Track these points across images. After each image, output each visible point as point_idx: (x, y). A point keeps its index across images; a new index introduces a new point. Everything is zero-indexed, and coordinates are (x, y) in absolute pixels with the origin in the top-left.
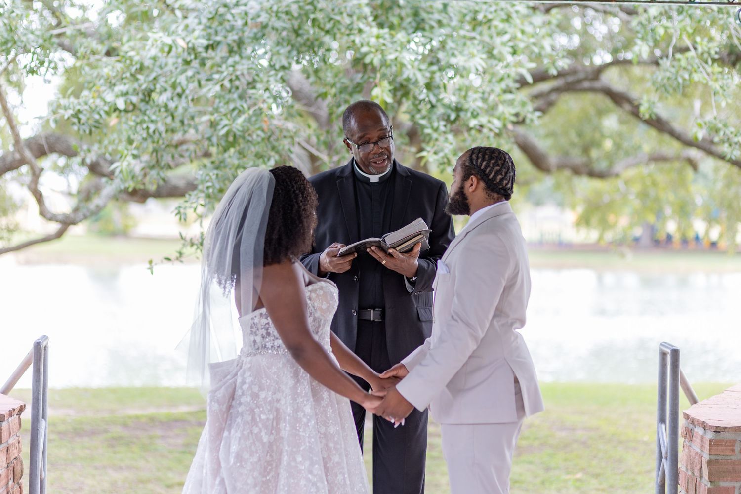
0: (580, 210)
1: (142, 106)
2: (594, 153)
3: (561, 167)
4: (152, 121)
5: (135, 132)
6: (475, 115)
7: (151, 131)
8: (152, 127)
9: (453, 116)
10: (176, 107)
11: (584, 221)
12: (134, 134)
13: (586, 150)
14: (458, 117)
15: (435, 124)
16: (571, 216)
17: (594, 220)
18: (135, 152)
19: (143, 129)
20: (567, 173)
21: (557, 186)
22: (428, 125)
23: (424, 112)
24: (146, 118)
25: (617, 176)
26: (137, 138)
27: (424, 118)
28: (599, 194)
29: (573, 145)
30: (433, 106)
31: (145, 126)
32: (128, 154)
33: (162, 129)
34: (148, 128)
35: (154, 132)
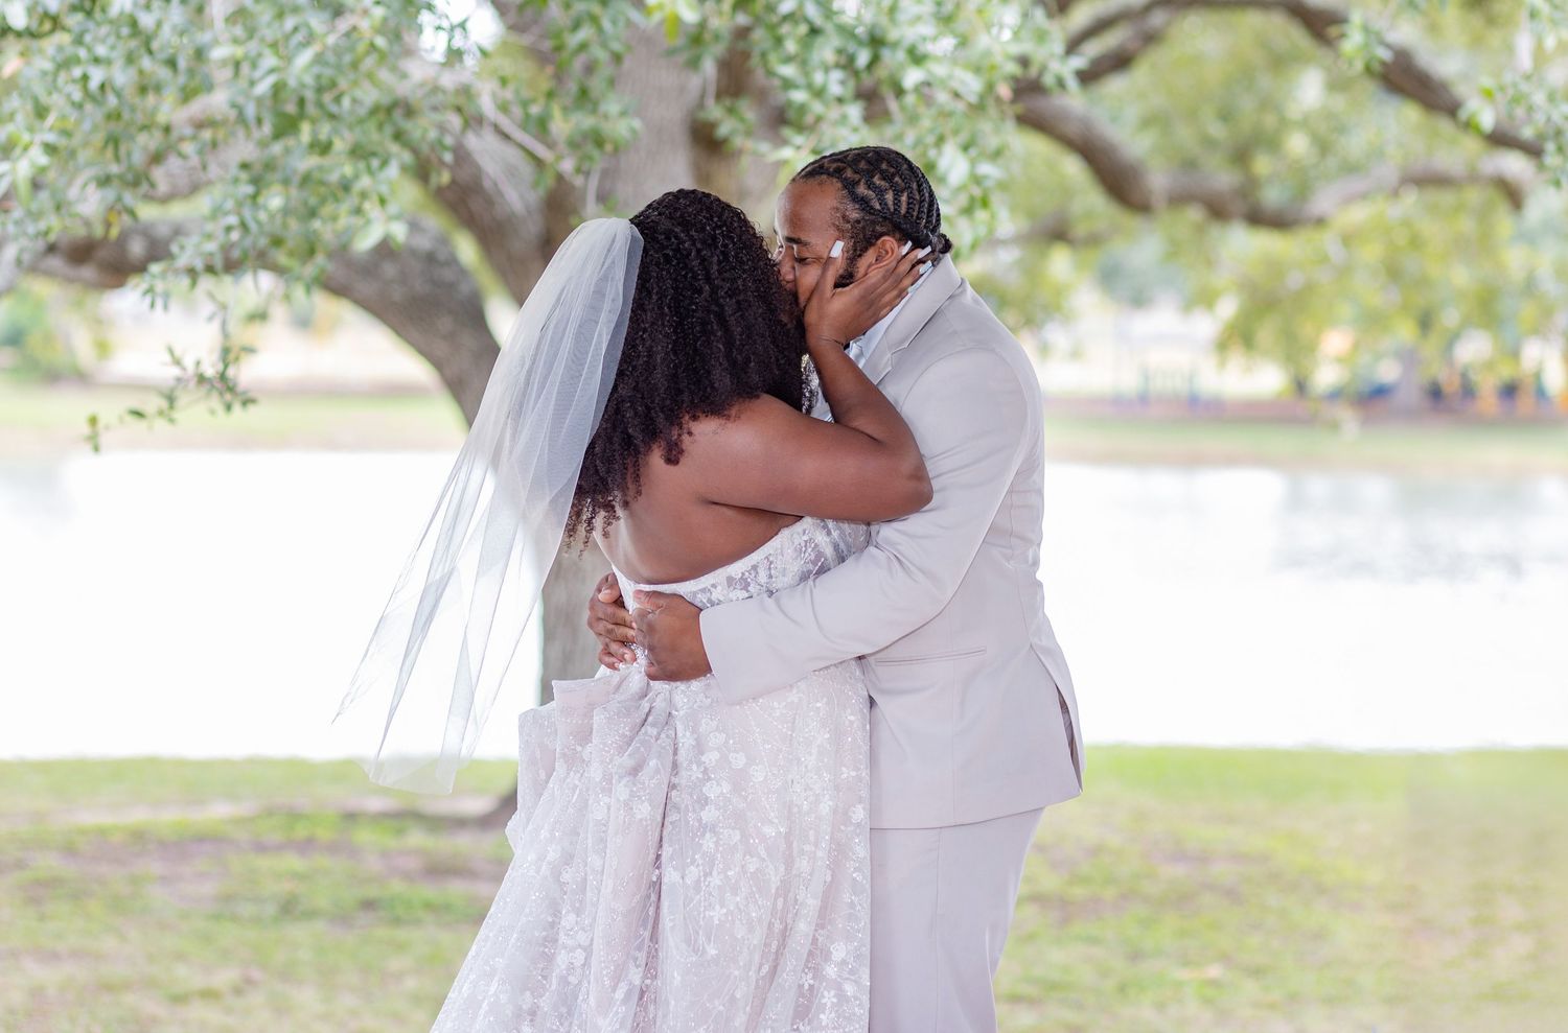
0: (1228, 308)
1: (74, 20)
2: (1262, 165)
3: (1179, 199)
4: (97, 60)
5: (53, 87)
6: (917, 57)
7: (94, 84)
8: (97, 76)
9: (863, 58)
10: (159, 24)
11: (1240, 337)
12: (50, 94)
13: (1241, 156)
14: (875, 60)
15: (818, 78)
16: (1206, 326)
17: (1266, 333)
18: (51, 138)
19: (74, 81)
20: (1194, 214)
21: (1174, 252)
22: (801, 80)
23: (791, 46)
24: (82, 53)
25: (1320, 222)
26: (56, 101)
27: (788, 59)
28: (1275, 268)
29: (1209, 143)
30: (814, 31)
31: (77, 72)
32: (31, 143)
33: (122, 77)
34: (85, 78)
35: (102, 87)
